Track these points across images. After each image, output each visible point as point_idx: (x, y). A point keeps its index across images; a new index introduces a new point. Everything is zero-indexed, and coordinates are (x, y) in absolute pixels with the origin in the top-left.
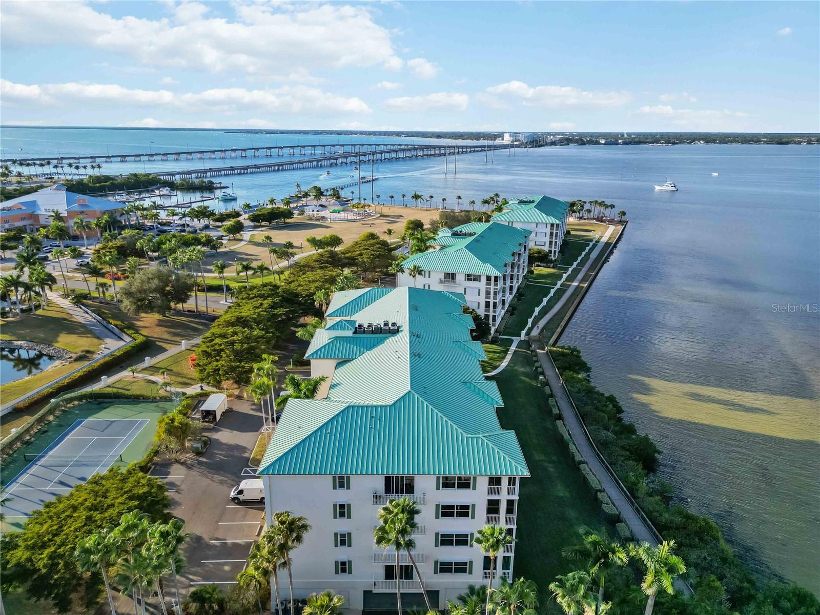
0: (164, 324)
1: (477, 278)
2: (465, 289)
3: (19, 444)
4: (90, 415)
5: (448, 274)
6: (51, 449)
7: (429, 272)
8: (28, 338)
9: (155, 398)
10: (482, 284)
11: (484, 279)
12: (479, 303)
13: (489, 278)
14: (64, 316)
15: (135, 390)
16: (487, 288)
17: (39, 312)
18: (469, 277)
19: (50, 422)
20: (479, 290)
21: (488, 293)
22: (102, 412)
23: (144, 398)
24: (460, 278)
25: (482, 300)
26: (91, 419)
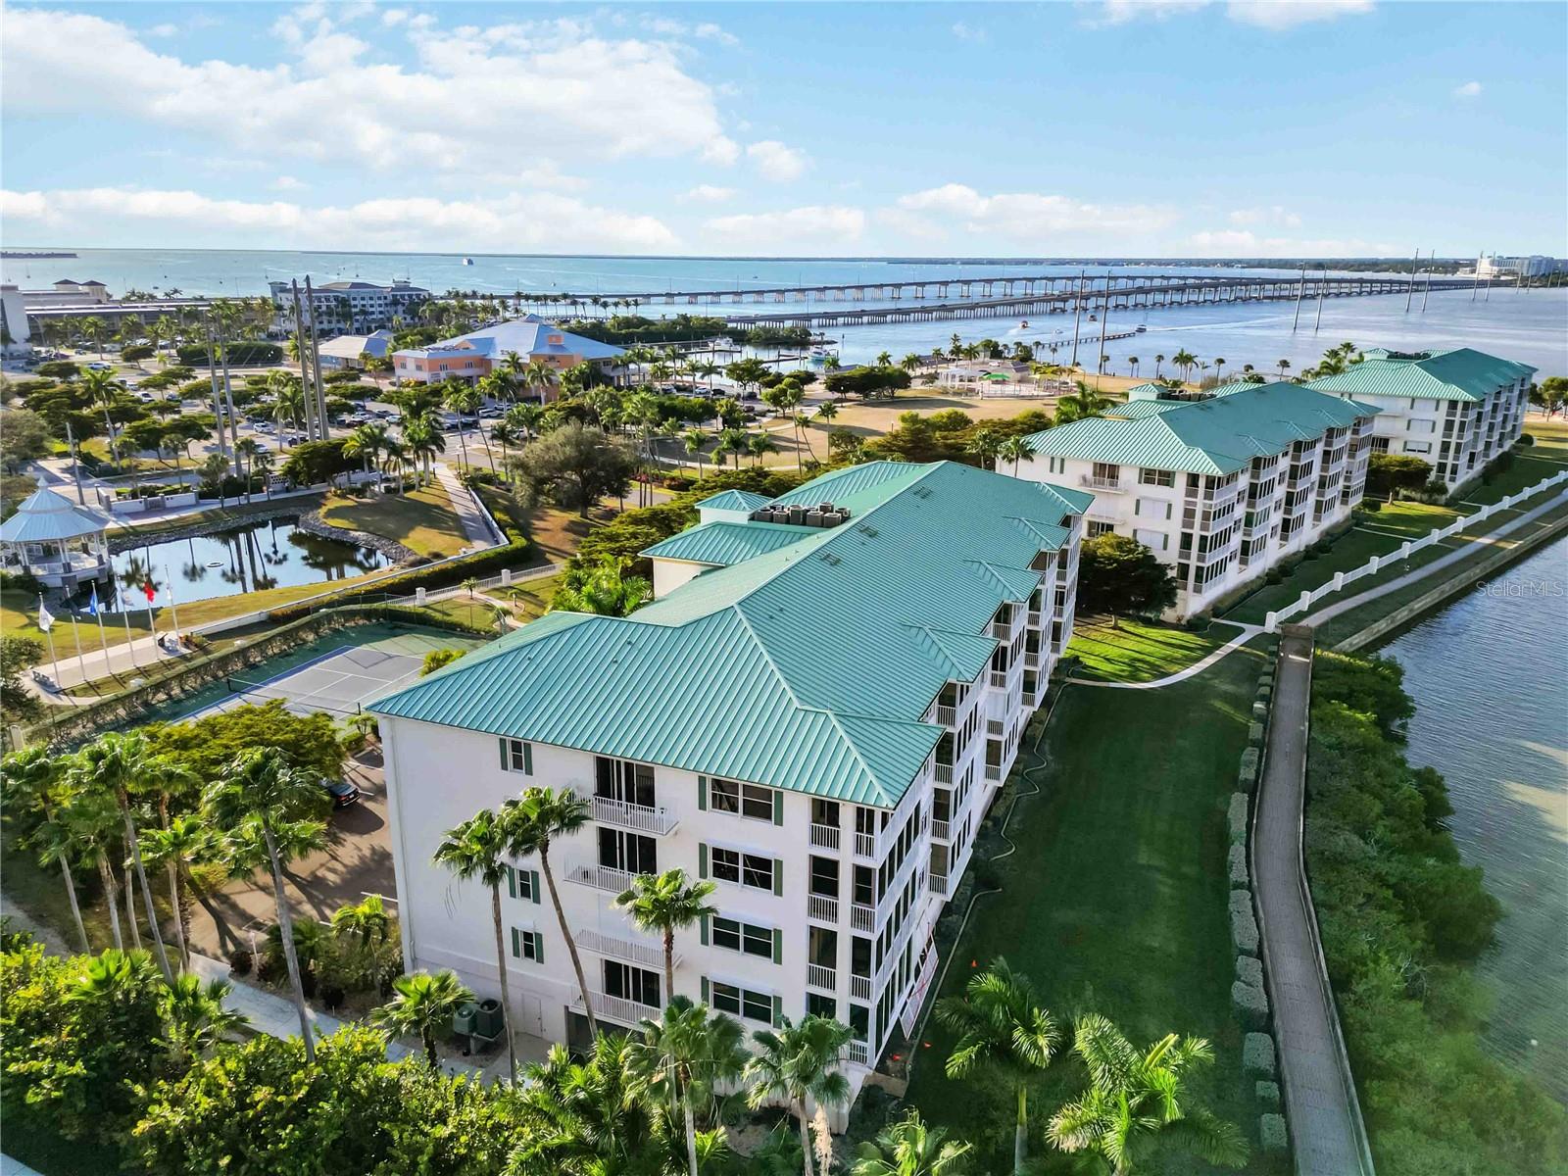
0: (576, 528)
1: (1166, 478)
2: (1138, 501)
3: (239, 666)
4: (367, 642)
5: (1102, 466)
6: (276, 680)
7: (1063, 460)
8: (371, 529)
9: (478, 632)
10: (1178, 493)
11: (1181, 482)
12: (1166, 537)
13: (1193, 480)
14: (440, 502)
15: (458, 616)
16: (1187, 503)
17: (411, 495)
18: (1149, 476)
19: (305, 642)
20: (1170, 506)
21: (1189, 514)
22: (388, 641)
23: (462, 631)
24: (1128, 476)
25: (1175, 529)
26: (364, 647)
